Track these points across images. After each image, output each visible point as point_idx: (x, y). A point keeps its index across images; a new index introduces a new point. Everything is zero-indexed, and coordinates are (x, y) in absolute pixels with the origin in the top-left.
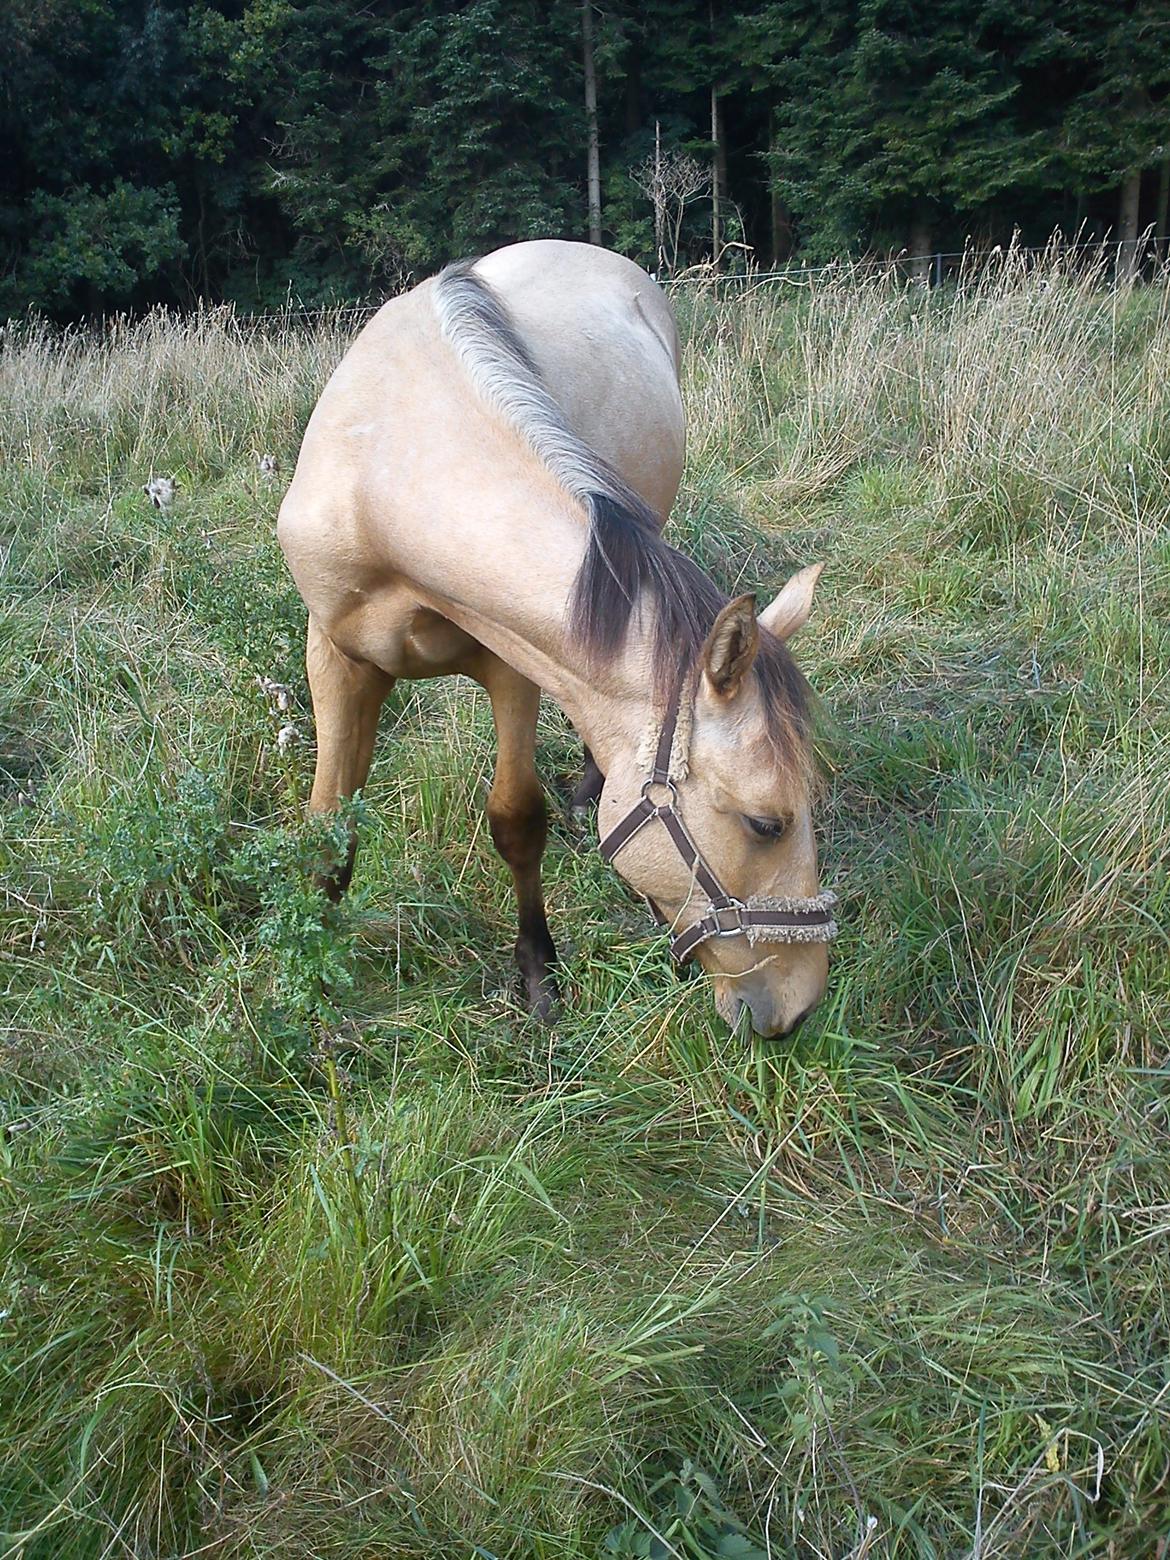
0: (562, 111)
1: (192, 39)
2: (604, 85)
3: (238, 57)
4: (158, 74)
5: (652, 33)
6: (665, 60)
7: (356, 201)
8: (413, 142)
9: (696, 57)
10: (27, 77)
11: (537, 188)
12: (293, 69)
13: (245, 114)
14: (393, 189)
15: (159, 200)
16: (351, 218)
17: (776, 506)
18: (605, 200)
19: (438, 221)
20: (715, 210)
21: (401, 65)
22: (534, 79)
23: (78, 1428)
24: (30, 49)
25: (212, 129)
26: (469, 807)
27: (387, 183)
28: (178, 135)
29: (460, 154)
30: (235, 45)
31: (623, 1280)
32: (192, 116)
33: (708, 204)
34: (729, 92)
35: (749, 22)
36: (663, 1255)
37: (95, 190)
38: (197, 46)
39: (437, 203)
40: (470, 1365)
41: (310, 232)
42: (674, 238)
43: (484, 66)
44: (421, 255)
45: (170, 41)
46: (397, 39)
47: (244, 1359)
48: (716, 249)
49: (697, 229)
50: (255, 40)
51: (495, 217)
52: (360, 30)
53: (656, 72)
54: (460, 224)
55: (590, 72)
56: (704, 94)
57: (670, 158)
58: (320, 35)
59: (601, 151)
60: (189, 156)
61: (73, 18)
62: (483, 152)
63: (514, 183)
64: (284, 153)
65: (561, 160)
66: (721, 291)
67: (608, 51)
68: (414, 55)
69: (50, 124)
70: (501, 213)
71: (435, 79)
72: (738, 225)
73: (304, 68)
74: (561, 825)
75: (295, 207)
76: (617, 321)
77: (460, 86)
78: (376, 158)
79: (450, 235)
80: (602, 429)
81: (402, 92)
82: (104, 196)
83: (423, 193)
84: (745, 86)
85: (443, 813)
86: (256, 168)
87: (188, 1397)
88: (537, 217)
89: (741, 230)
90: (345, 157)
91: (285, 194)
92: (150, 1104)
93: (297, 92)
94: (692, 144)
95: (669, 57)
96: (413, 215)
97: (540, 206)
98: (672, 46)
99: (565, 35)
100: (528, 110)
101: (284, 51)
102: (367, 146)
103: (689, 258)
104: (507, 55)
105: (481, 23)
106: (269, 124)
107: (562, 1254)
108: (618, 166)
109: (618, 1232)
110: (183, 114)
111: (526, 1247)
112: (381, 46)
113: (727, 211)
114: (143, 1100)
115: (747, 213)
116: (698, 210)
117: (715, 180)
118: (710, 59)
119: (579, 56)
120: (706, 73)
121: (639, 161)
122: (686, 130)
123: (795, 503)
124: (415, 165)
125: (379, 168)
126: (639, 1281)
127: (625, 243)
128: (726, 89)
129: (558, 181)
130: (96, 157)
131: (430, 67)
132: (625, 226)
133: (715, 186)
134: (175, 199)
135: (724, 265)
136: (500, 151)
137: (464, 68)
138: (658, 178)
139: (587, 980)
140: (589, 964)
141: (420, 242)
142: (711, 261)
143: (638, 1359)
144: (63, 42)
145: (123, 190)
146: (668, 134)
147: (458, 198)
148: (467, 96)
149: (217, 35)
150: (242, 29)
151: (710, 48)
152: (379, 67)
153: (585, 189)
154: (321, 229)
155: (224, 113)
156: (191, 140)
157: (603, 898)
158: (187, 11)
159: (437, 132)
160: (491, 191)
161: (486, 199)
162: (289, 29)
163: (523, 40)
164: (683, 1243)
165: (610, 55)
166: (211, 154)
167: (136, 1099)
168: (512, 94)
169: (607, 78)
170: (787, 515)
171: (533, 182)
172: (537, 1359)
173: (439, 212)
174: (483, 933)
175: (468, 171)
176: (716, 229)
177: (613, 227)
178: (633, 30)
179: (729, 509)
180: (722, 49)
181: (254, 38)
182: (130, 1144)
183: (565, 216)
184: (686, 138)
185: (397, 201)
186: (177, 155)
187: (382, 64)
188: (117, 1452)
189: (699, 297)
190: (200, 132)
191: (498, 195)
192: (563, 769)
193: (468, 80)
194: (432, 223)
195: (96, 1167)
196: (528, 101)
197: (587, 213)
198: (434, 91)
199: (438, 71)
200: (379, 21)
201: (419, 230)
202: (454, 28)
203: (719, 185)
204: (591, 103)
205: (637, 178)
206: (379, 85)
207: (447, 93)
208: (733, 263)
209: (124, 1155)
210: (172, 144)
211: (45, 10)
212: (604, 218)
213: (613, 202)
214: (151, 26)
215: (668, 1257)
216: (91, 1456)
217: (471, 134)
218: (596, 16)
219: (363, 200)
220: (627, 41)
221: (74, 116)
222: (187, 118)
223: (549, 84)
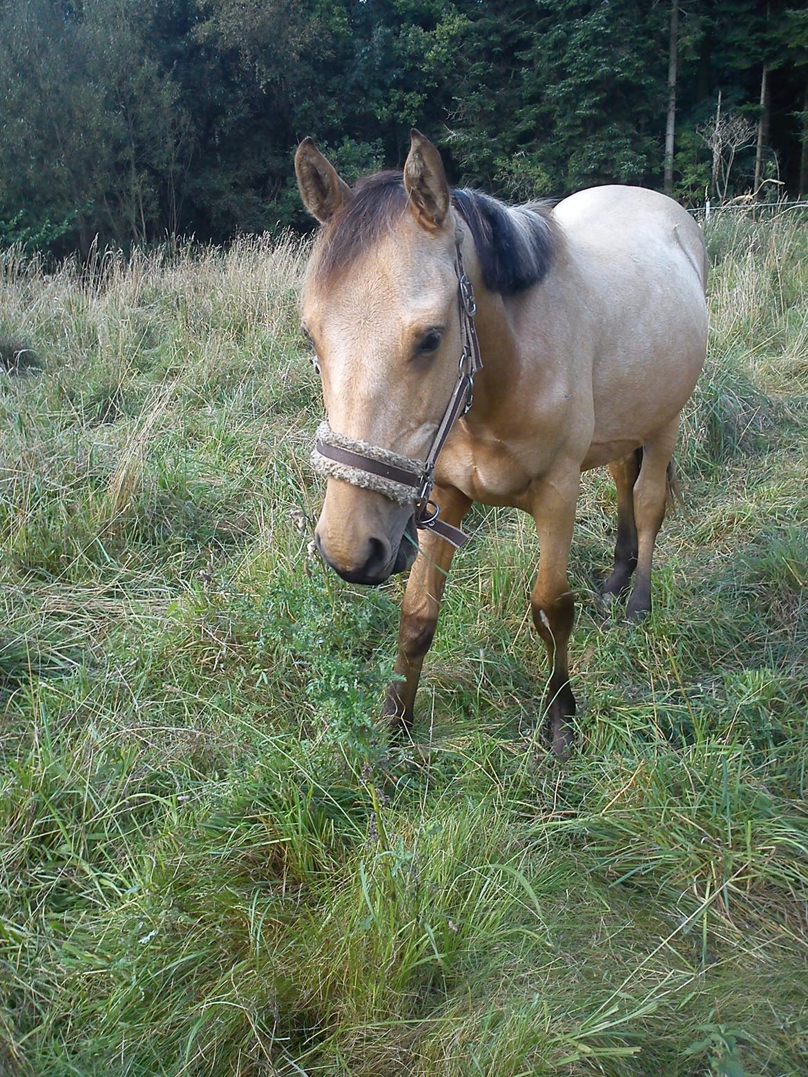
0: (651, 86)
1: (401, 45)
2: (684, 65)
3: (430, 55)
4: (377, 69)
5: (722, 26)
6: (730, 46)
7: (503, 150)
8: (545, 109)
9: (754, 42)
10: (295, 75)
11: (628, 141)
12: (466, 61)
13: (432, 92)
14: (529, 141)
15: (371, 150)
16: (498, 162)
17: (781, 376)
18: (677, 149)
19: (558, 163)
20: (758, 155)
21: (540, 56)
22: (633, 63)
23: (189, 1027)
24: (298, 58)
25: (409, 104)
26: (526, 590)
27: (525, 137)
28: (386, 107)
29: (575, 117)
30: (429, 46)
31: (588, 974)
32: (396, 95)
33: (753, 151)
34: (777, 68)
35: (797, 14)
36: (621, 958)
37: (331, 145)
38: (404, 49)
39: (558, 151)
40: (462, 1028)
41: (470, 171)
42: (725, 176)
43: (597, 55)
44: (545, 187)
45: (387, 47)
46: (539, 38)
47: (306, 993)
48: (756, 184)
49: (743, 170)
50: (443, 44)
51: (598, 161)
52: (513, 33)
53: (722, 55)
54: (573, 166)
55: (673, 57)
56: (756, 70)
57: (727, 118)
58: (486, 38)
59: (677, 114)
60: (393, 122)
61: (327, 36)
62: (592, 115)
63: (613, 137)
64: (457, 116)
65: (648, 120)
66: (758, 215)
67: (688, 41)
68: (549, 49)
69: (306, 104)
70: (602, 158)
71: (563, 65)
72: (775, 166)
73: (474, 61)
74: (592, 607)
75: (462, 155)
76: (658, 248)
77: (580, 70)
78: (518, 121)
79: (566, 174)
80: (640, 327)
81: (539, 74)
82: (336, 149)
83: (549, 145)
84: (789, 63)
85: (507, 593)
86: (438, 128)
87: (262, 1018)
88: (627, 161)
89: (776, 171)
90: (497, 120)
91: (455, 145)
92: (270, 795)
93: (468, 77)
94: (744, 107)
95: (733, 44)
96: (541, 160)
97: (630, 153)
98: (737, 35)
99: (657, 31)
100: (627, 87)
101: (461, 50)
102: (513, 112)
103: (735, 191)
104: (614, 46)
105: (598, 25)
106: (447, 99)
107: (545, 945)
108: (688, 125)
109: (589, 933)
110: (391, 94)
111: (518, 936)
112: (526, 44)
113: (767, 156)
114: (266, 790)
115: (782, 159)
116: (745, 156)
117: (760, 133)
118: (764, 43)
119: (666, 46)
120: (761, 54)
121: (704, 121)
122: (741, 97)
123: (796, 374)
124: (545, 124)
125: (520, 127)
126: (599, 978)
127: (689, 179)
128: (774, 66)
129: (644, 136)
130: (333, 123)
131: (560, 56)
132: (690, 168)
133: (759, 138)
134: (382, 150)
135: (762, 196)
136: (605, 115)
137: (583, 57)
138: (717, 133)
139: (595, 730)
140: (597, 718)
141: (545, 178)
142: (752, 193)
143: (587, 1049)
144: (319, 51)
145: (348, 144)
146: (728, 100)
147: (573, 148)
148: (584, 77)
149: (417, 42)
150: (435, 37)
151: (765, 35)
152: (524, 58)
153: (663, 141)
154: (477, 169)
155: (418, 92)
156: (396, 111)
157: (616, 667)
158: (399, 26)
159: (561, 102)
160: (596, 143)
161: (592, 148)
162: (466, 34)
163: (626, 36)
164: (639, 948)
165: (689, 44)
166: (407, 120)
167: (262, 790)
168: (615, 74)
169: (685, 61)
170: (789, 383)
171: (627, 137)
172: (509, 1035)
173: (559, 157)
174: (525, 685)
175: (581, 129)
176: (757, 169)
177: (682, 169)
178: (707, 25)
179: (744, 378)
180: (774, 35)
181: (442, 42)
182: (254, 821)
183: (647, 161)
184: (741, 103)
185: (530, 150)
186: (386, 120)
187: (526, 56)
188: (211, 1051)
189: (740, 219)
190: (401, 105)
191: (601, 146)
192: (599, 565)
193: (585, 65)
194: (554, 165)
195: (230, 833)
196: (627, 78)
197: (663, 158)
198: (562, 74)
199: (565, 60)
200: (527, 26)
201: (545, 170)
202: (579, 29)
203: (763, 137)
204: (672, 79)
205: (702, 133)
206: (524, 70)
207: (570, 75)
208: (768, 194)
209: (249, 828)
210: (382, 113)
211: (310, 32)
212: (675, 162)
213: (684, 150)
214: (375, 39)
215: (625, 959)
216: (194, 1050)
217: (585, 104)
218: (681, 15)
219: (508, 149)
220: (702, 33)
221: (322, 98)
222: (393, 97)
223: (643, 66)
